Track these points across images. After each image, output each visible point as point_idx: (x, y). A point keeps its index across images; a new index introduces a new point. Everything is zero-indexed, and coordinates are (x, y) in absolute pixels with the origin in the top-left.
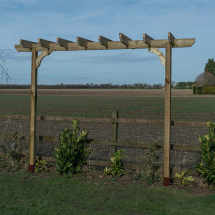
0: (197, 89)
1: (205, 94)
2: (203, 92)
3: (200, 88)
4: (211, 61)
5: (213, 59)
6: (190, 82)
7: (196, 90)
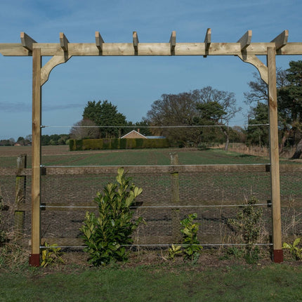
0: (75, 143)
1: (86, 149)
2: (84, 148)
3: (79, 142)
4: (91, 105)
5: (94, 102)
6: (56, 135)
7: (73, 144)
